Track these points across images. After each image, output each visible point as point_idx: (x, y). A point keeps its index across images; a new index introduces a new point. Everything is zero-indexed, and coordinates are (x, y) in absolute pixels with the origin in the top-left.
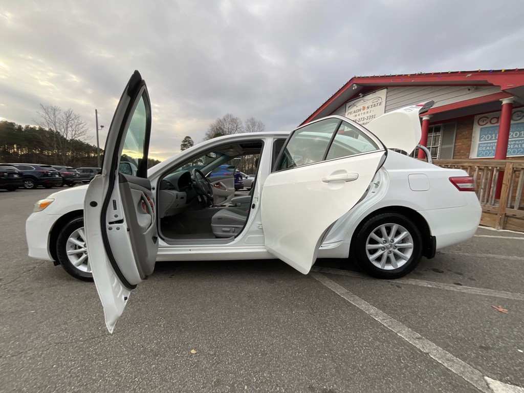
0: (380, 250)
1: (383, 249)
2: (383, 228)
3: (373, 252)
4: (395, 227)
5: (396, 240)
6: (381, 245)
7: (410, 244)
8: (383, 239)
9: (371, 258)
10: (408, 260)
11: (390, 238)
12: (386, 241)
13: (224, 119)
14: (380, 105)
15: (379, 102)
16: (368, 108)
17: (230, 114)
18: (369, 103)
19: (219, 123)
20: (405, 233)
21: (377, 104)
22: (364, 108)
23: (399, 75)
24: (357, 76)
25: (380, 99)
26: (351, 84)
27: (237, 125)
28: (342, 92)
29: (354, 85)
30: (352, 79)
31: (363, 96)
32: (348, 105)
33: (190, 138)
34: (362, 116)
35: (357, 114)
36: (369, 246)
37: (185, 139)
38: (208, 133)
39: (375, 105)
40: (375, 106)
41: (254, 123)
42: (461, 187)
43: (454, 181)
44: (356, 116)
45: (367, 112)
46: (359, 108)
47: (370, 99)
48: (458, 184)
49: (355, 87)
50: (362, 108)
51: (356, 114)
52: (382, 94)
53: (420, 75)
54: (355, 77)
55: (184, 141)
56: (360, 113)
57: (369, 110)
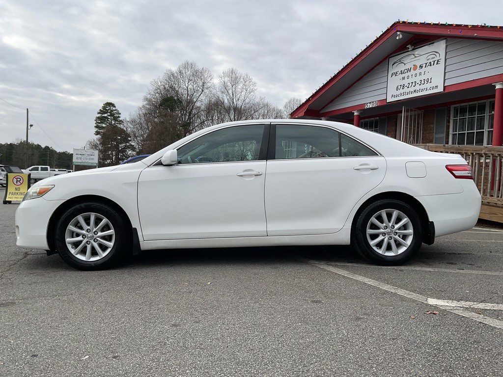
0: (381, 235)
1: (384, 234)
2: (383, 213)
3: (374, 237)
4: (395, 213)
5: (397, 226)
6: (382, 230)
7: (411, 231)
8: (384, 225)
9: (372, 243)
10: (408, 247)
11: (390, 224)
12: (386, 227)
13: (180, 72)
14: (437, 64)
15: (436, 59)
16: (421, 67)
17: (190, 61)
18: (422, 60)
19: (170, 78)
20: (406, 219)
21: (434, 61)
22: (415, 67)
23: (457, 25)
24: (402, 20)
25: (437, 54)
26: (394, 31)
27: (204, 83)
28: (381, 42)
29: (398, 33)
30: (395, 24)
31: (413, 49)
32: (392, 61)
33: (113, 105)
34: (413, 79)
35: (405, 75)
36: (369, 231)
37: (104, 108)
38: (149, 96)
39: (430, 63)
40: (431, 65)
41: (236, 78)
42: (456, 174)
43: (450, 169)
44: (404, 78)
45: (420, 74)
46: (408, 66)
47: (423, 54)
48: (453, 172)
49: (400, 36)
50: (412, 67)
51: (403, 75)
52: (440, 47)
53: (484, 28)
54: (399, 22)
55: (101, 112)
56: (409, 74)
57: (422, 70)
